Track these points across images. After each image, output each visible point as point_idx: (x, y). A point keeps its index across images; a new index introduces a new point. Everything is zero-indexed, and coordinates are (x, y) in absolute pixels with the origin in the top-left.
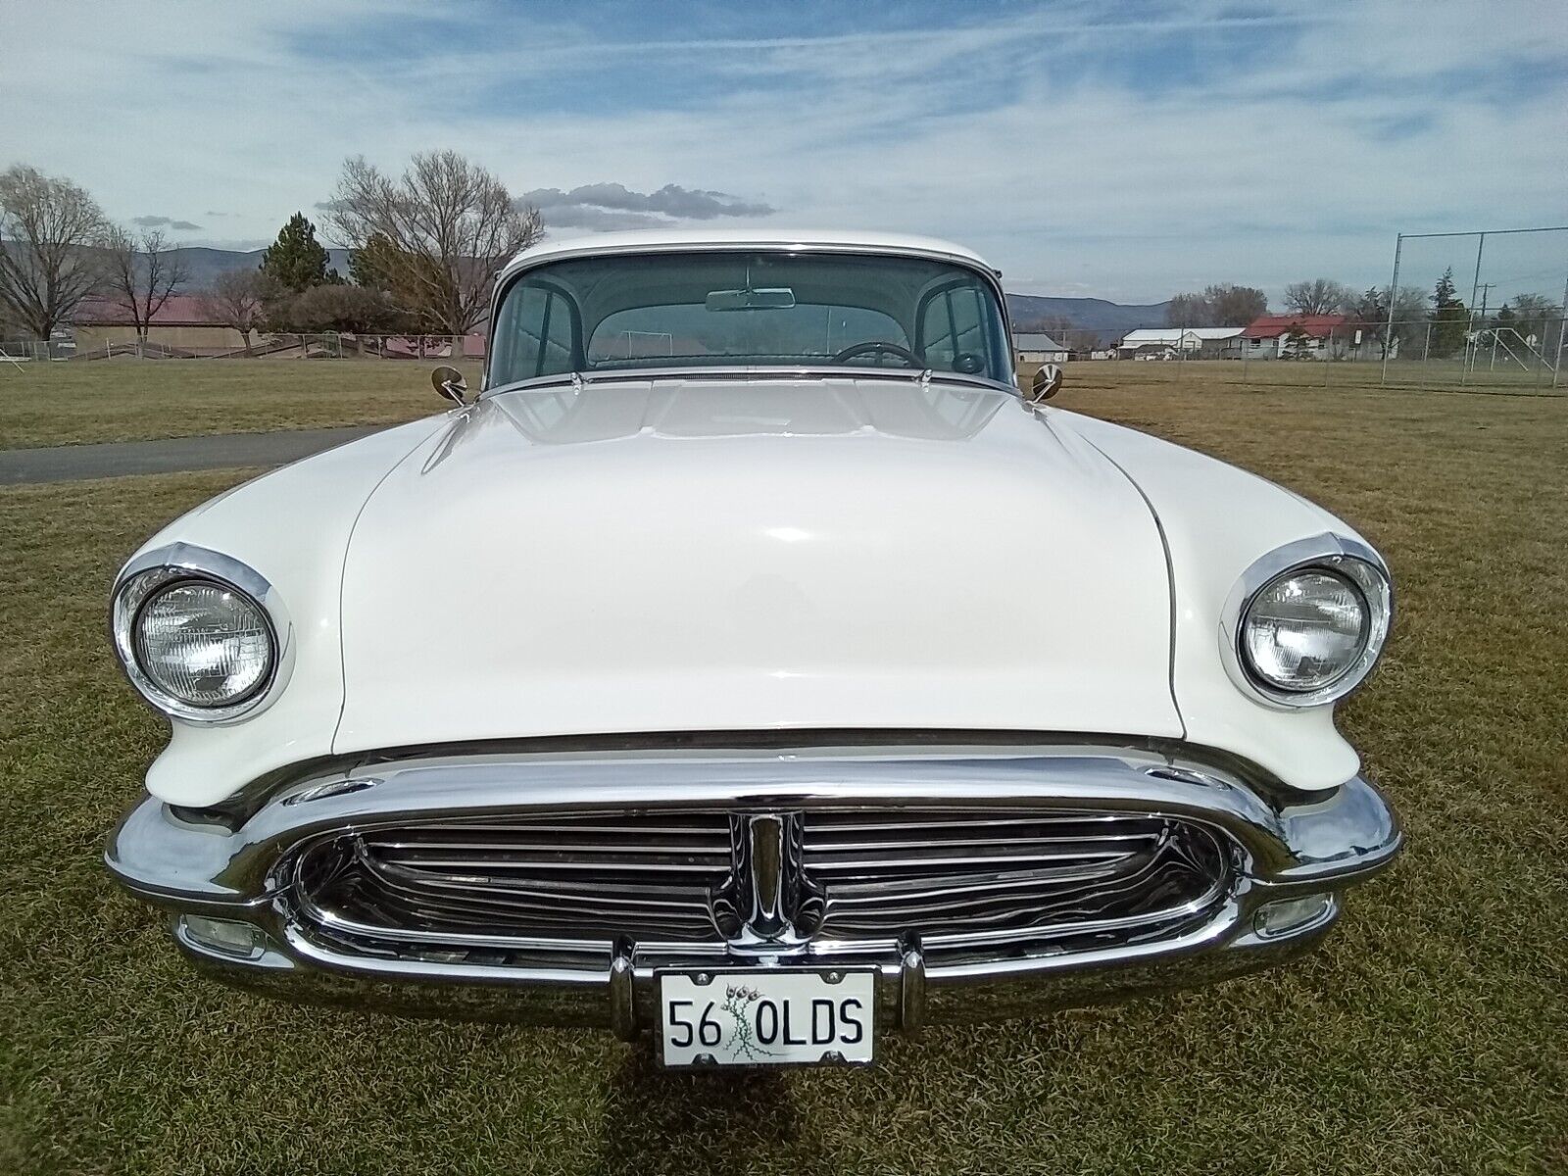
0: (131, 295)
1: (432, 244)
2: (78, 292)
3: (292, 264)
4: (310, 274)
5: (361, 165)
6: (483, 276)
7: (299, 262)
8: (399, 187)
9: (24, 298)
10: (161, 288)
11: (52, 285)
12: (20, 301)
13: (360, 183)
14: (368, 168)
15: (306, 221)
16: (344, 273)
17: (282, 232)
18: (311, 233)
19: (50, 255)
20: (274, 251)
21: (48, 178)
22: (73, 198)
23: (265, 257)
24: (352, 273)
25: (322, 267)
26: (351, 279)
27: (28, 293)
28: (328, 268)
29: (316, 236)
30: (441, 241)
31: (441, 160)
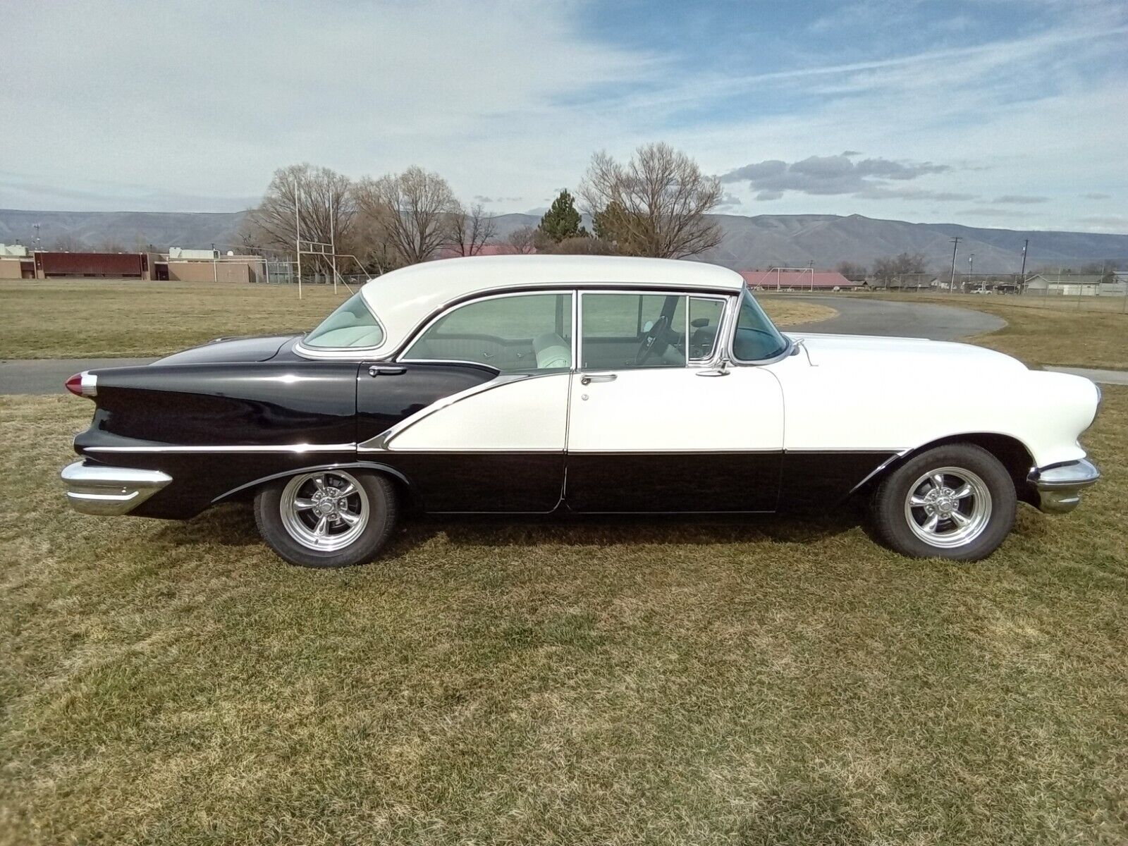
0: (462, 245)
1: (644, 207)
2: (435, 243)
3: (558, 224)
4: (568, 230)
5: (604, 156)
6: (676, 229)
7: (562, 222)
8: (626, 171)
9: (407, 246)
10: (478, 242)
11: (423, 238)
12: (405, 249)
13: (601, 169)
14: (607, 158)
15: (569, 195)
16: (589, 228)
17: (554, 203)
18: (571, 204)
19: (423, 219)
20: (548, 215)
21: (427, 174)
22: (439, 184)
23: (542, 220)
24: (594, 229)
25: (576, 225)
26: (594, 233)
27: (409, 244)
28: (580, 226)
29: (574, 206)
30: (650, 206)
31: (655, 150)
